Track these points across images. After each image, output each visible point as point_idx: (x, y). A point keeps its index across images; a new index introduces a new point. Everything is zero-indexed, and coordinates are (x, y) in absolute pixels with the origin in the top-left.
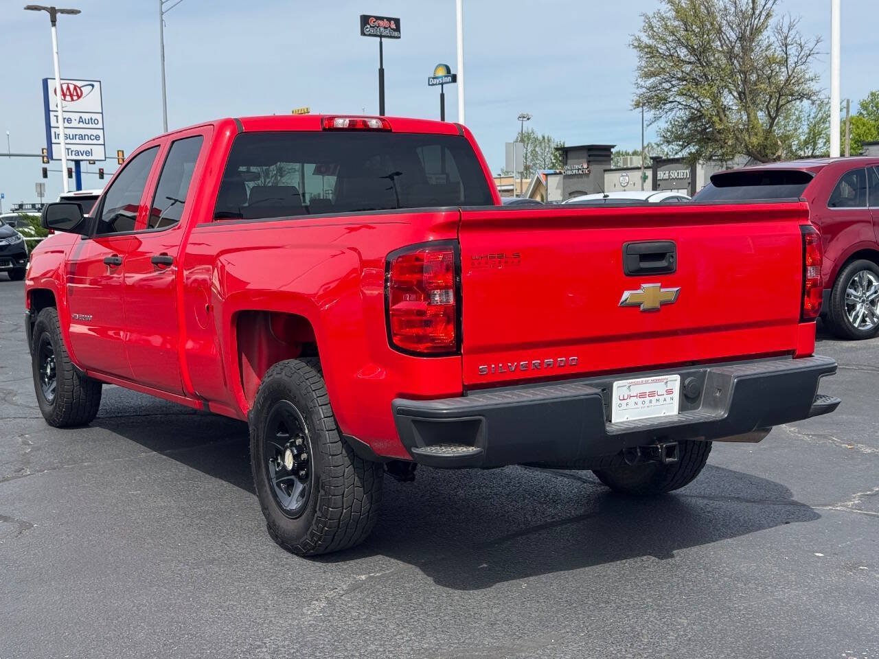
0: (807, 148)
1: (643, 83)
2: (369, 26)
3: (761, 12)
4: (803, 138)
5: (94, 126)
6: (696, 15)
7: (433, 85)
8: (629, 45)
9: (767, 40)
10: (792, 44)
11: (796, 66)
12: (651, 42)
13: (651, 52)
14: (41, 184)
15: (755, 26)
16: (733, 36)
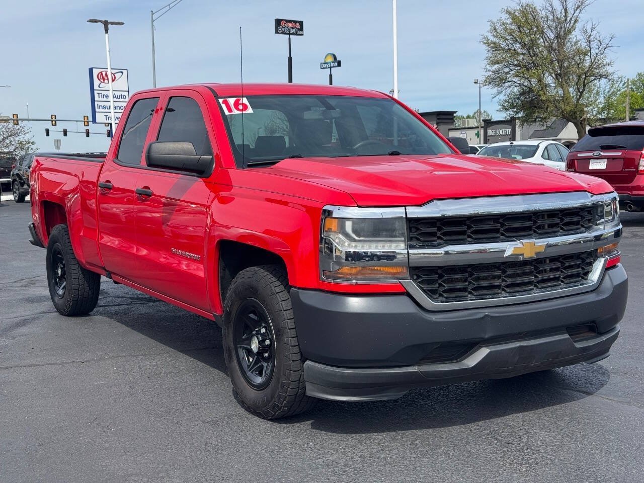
0: (604, 113)
1: (490, 68)
2: (281, 27)
3: (571, 19)
4: (601, 106)
5: (123, 100)
6: (527, 21)
7: (324, 68)
8: (480, 42)
9: (575, 38)
10: (594, 41)
11: (597, 56)
12: (495, 40)
13: (496, 47)
14: (58, 141)
15: (567, 28)
16: (552, 36)
